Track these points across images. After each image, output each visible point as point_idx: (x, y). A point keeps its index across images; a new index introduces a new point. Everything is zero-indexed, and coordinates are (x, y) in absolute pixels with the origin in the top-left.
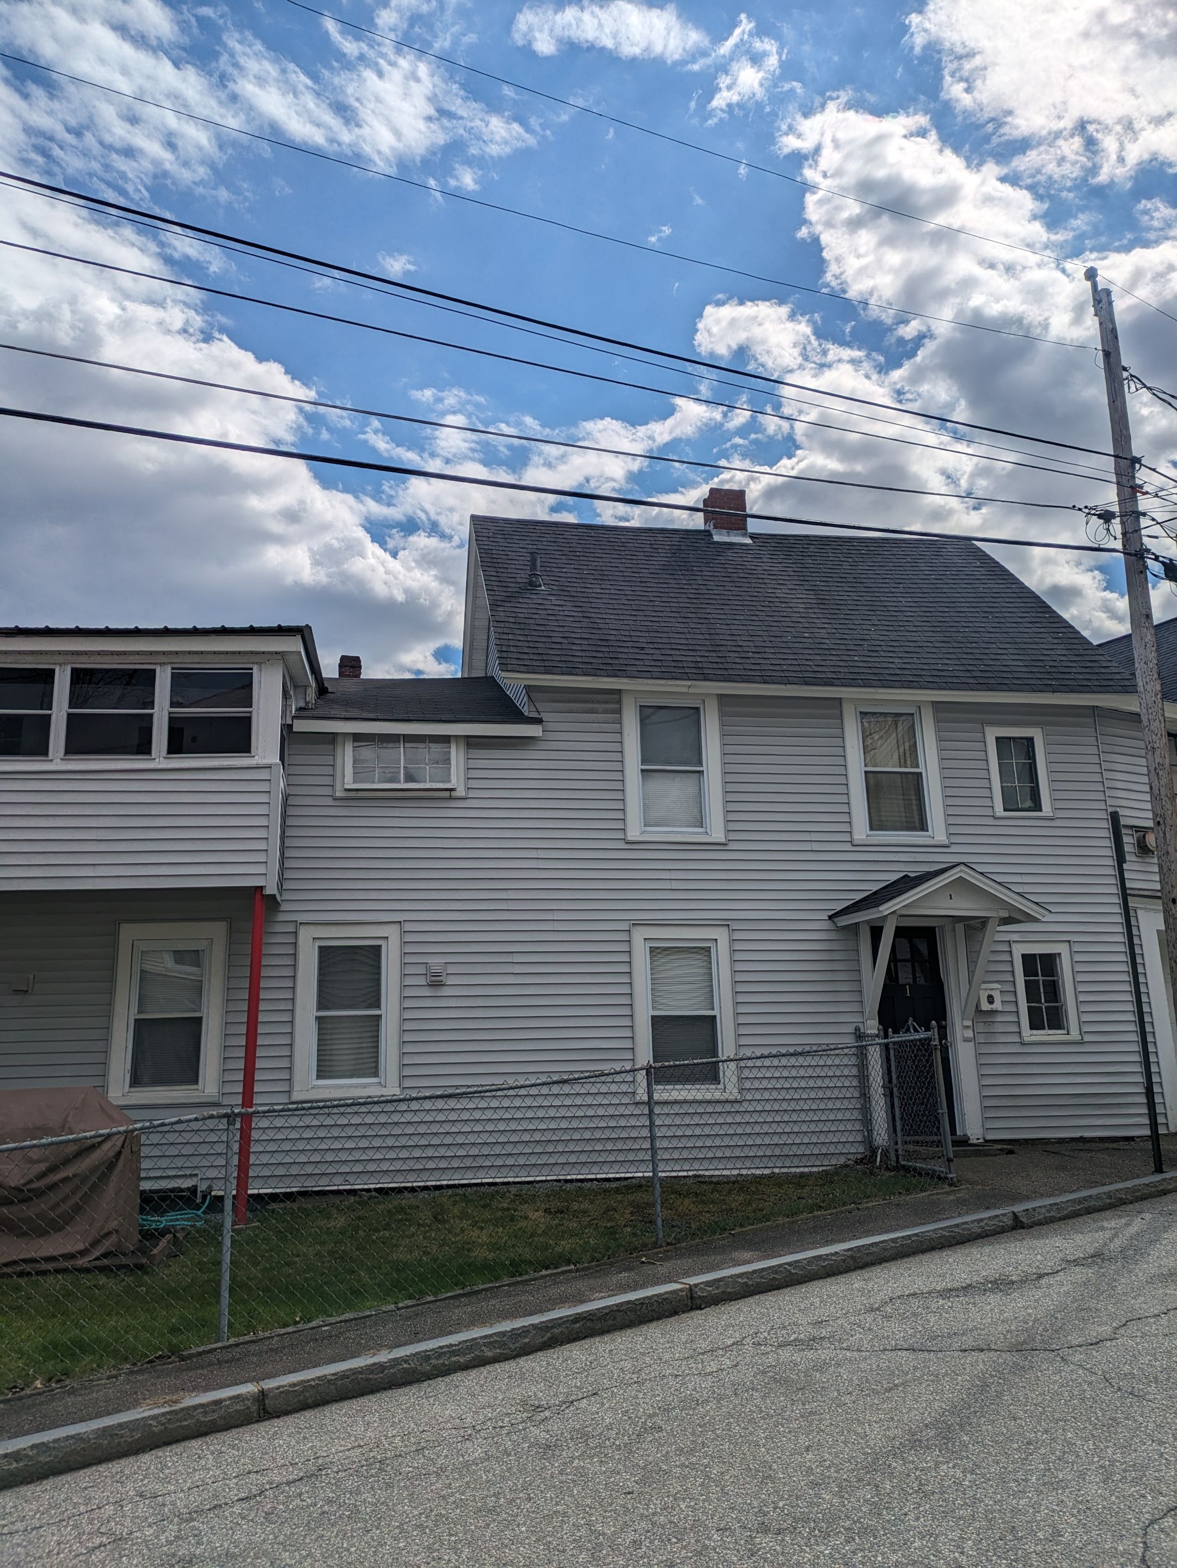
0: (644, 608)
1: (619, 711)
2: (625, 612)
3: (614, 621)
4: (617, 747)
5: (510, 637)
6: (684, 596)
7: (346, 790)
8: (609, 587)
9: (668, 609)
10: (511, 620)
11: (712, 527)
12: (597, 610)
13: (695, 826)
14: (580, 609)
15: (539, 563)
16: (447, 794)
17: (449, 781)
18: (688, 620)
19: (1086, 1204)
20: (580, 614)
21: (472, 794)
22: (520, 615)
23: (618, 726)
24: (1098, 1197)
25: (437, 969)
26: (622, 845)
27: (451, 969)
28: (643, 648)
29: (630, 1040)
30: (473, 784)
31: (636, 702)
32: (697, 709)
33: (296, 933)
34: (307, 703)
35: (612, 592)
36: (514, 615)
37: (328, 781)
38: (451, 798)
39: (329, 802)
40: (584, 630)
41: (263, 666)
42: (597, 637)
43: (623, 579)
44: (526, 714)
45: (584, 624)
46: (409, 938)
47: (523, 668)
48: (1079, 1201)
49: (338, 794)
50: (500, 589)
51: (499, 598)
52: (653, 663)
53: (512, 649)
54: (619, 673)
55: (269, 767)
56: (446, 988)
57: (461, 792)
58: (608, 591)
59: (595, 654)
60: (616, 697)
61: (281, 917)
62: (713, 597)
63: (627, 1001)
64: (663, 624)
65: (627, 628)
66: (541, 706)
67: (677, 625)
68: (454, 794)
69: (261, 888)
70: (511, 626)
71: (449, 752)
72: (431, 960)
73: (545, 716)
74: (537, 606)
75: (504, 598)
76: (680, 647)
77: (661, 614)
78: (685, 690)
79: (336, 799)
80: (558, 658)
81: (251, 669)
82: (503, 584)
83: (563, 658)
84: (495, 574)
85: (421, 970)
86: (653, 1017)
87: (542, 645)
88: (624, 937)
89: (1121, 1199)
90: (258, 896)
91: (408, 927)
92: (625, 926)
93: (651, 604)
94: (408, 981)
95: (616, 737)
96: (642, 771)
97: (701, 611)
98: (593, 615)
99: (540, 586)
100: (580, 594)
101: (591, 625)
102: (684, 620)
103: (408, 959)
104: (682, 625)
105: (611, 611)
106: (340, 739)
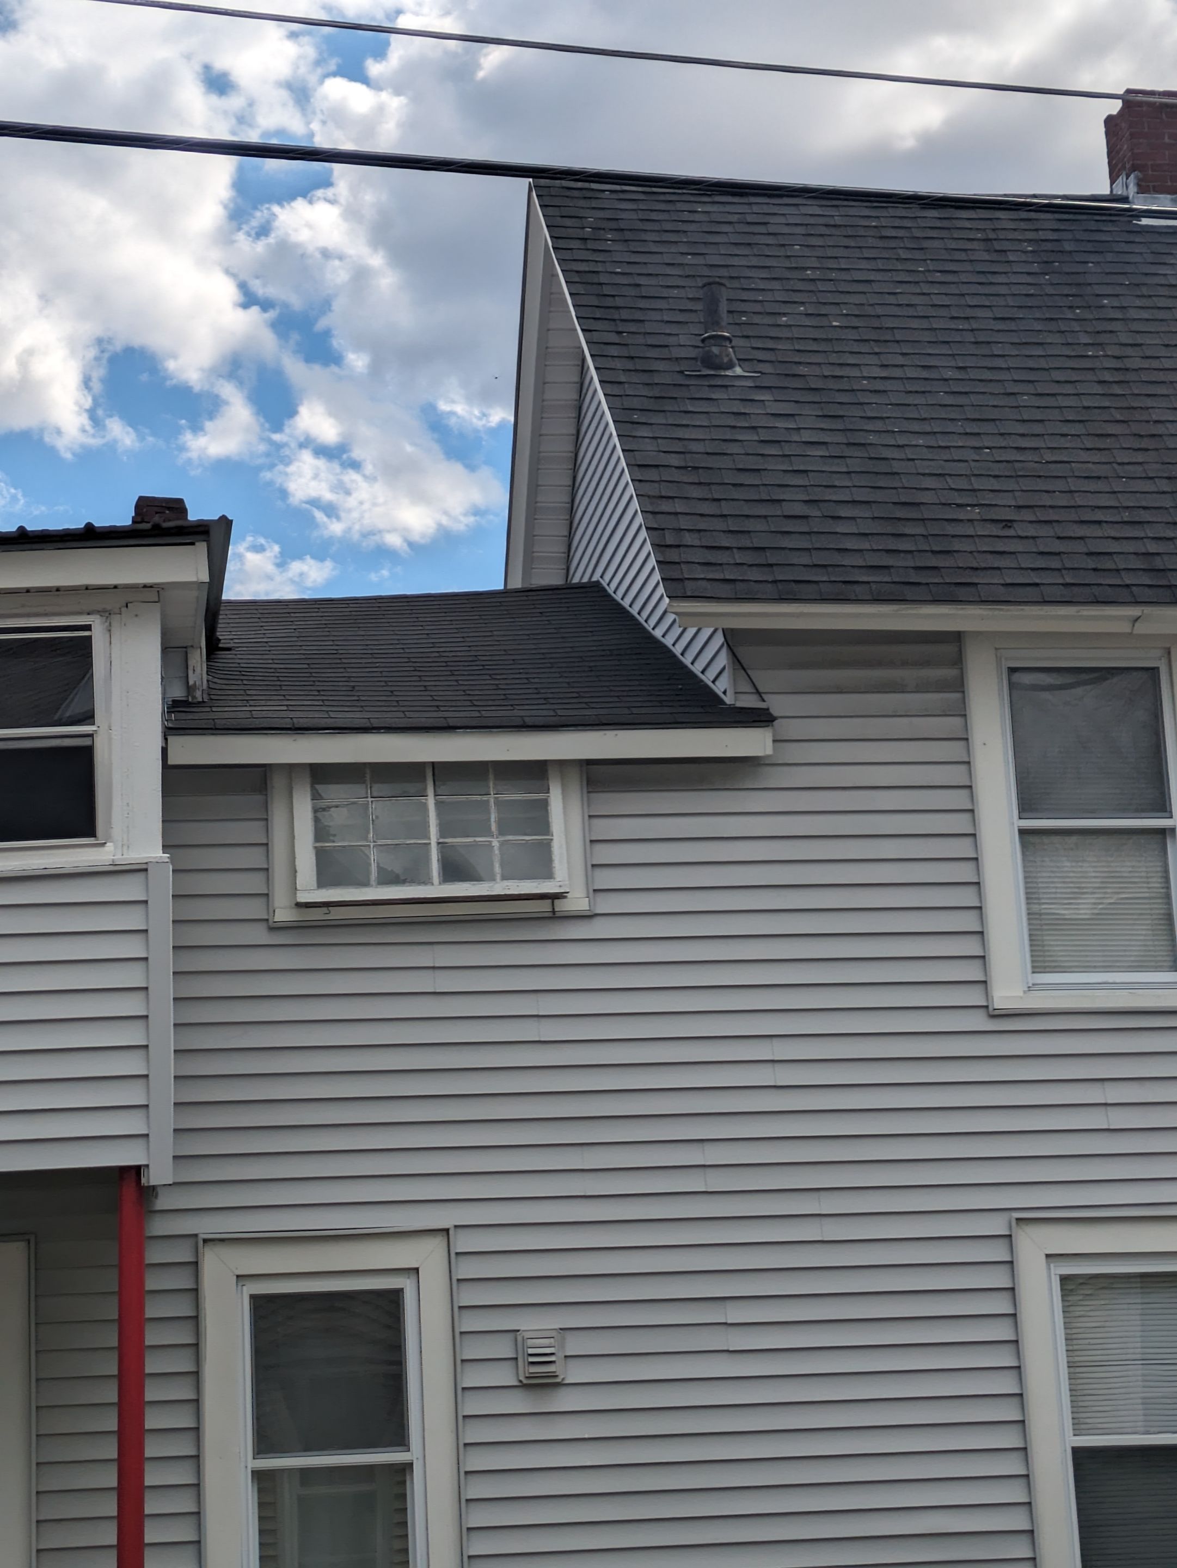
0: (995, 414)
1: (959, 685)
2: (951, 427)
3: (926, 454)
4: (955, 775)
5: (679, 507)
6: (1090, 376)
7: (299, 905)
8: (900, 360)
9: (1055, 415)
10: (675, 460)
11: (1132, 189)
12: (879, 426)
13: (1157, 968)
14: (838, 425)
15: (724, 307)
16: (545, 906)
17: (549, 875)
18: (1108, 443)
20: (840, 438)
21: (606, 904)
22: (694, 447)
23: (957, 721)
25: (539, 1346)
26: (979, 1022)
27: (575, 1345)
28: (1008, 523)
29: (1023, 1511)
30: (606, 879)
31: (999, 660)
32: (1154, 671)
33: (195, 1265)
34: (190, 689)
35: (911, 373)
36: (678, 447)
37: (254, 883)
38: (554, 917)
39: (259, 935)
40: (858, 480)
41: (115, 619)
42: (891, 496)
43: (927, 336)
44: (728, 700)
45: (854, 465)
46: (467, 1269)
47: (725, 590)
49: (283, 915)
50: (635, 378)
51: (636, 403)
52: (1041, 562)
53: (689, 539)
54: (962, 593)
55: (141, 870)
56: (563, 1392)
57: (577, 901)
58: (898, 373)
59: (892, 544)
60: (948, 649)
61: (158, 1227)
62: (1161, 376)
63: (1009, 1412)
64: (1049, 456)
65: (961, 468)
66: (764, 679)
67: (1084, 456)
68: (563, 906)
69: (137, 1170)
70: (677, 476)
71: (544, 804)
72: (528, 1323)
73: (777, 705)
74: (732, 421)
75: (647, 404)
76: (1099, 516)
77: (1037, 428)
78: (1125, 628)
79: (275, 928)
80: (805, 559)
81: (88, 628)
82: (640, 365)
83: (818, 558)
84: (614, 338)
85: (504, 1348)
86: (1076, 1451)
87: (759, 526)
88: (998, 1252)
90: (129, 1191)
91: (463, 1243)
92: (997, 1226)
93: (1011, 401)
94: (473, 1378)
95: (953, 750)
96: (1023, 832)
97: (1138, 415)
98: (872, 438)
99: (730, 366)
100: (832, 384)
101: (870, 466)
102: (1100, 443)
103: (471, 1323)
104: (1097, 457)
105: (916, 427)
106: (278, 782)
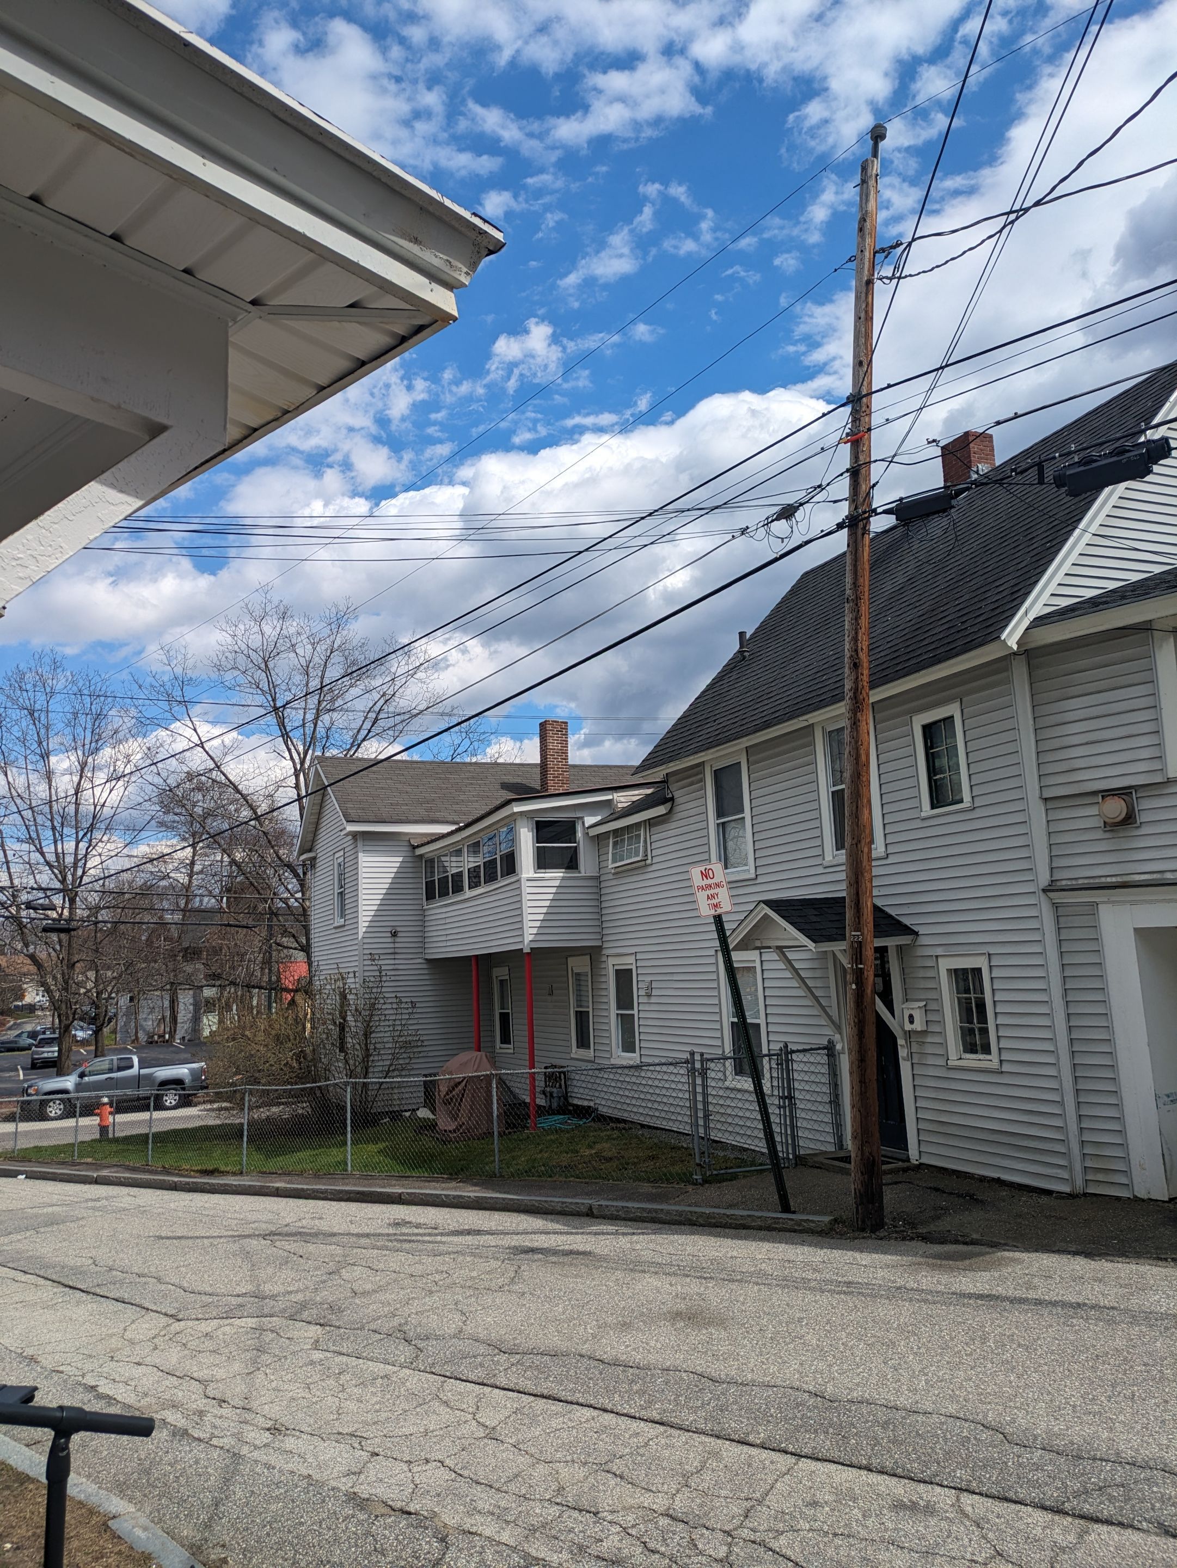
1: (704, 779)
4: (704, 809)
16: (643, 863)
19: (654, 1215)
23: (704, 791)
24: (668, 1212)
25: (647, 985)
29: (721, 1040)
32: (740, 763)
33: (607, 962)
46: (638, 964)
48: (650, 1211)
57: (649, 860)
68: (646, 862)
72: (646, 978)
85: (643, 985)
86: (732, 1023)
88: (714, 960)
89: (690, 1220)
92: (714, 951)
